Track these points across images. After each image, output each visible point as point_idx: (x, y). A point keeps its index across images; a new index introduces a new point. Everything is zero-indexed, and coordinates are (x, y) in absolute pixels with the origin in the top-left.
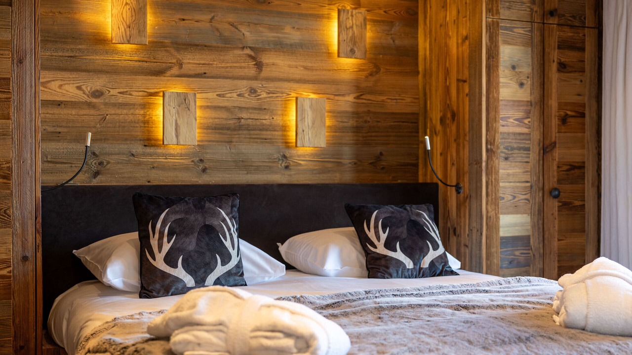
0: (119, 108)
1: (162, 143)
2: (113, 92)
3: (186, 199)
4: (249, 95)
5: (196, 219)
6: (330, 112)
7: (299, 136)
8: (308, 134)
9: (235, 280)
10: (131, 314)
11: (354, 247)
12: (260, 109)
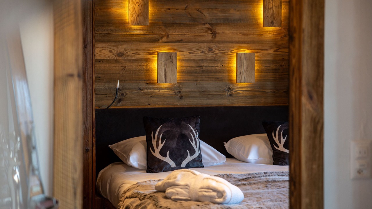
0: (133, 62)
1: (157, 82)
2: (129, 53)
3: (171, 120)
4: (208, 52)
5: (176, 131)
6: (258, 60)
7: (239, 76)
8: (244, 75)
9: (197, 164)
10: (145, 181)
11: (267, 146)
12: (215, 60)
